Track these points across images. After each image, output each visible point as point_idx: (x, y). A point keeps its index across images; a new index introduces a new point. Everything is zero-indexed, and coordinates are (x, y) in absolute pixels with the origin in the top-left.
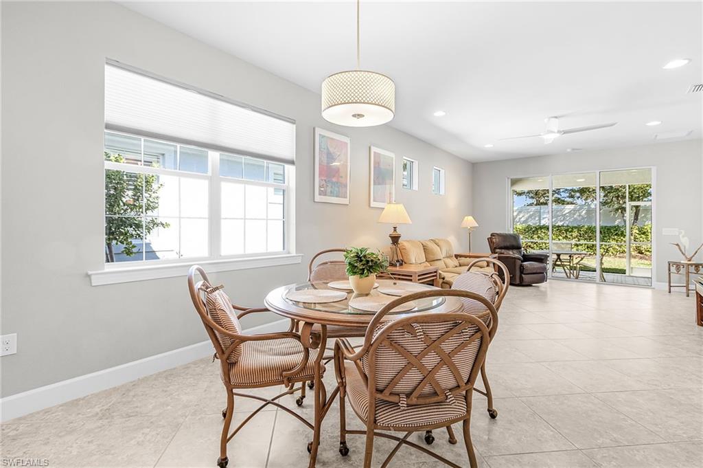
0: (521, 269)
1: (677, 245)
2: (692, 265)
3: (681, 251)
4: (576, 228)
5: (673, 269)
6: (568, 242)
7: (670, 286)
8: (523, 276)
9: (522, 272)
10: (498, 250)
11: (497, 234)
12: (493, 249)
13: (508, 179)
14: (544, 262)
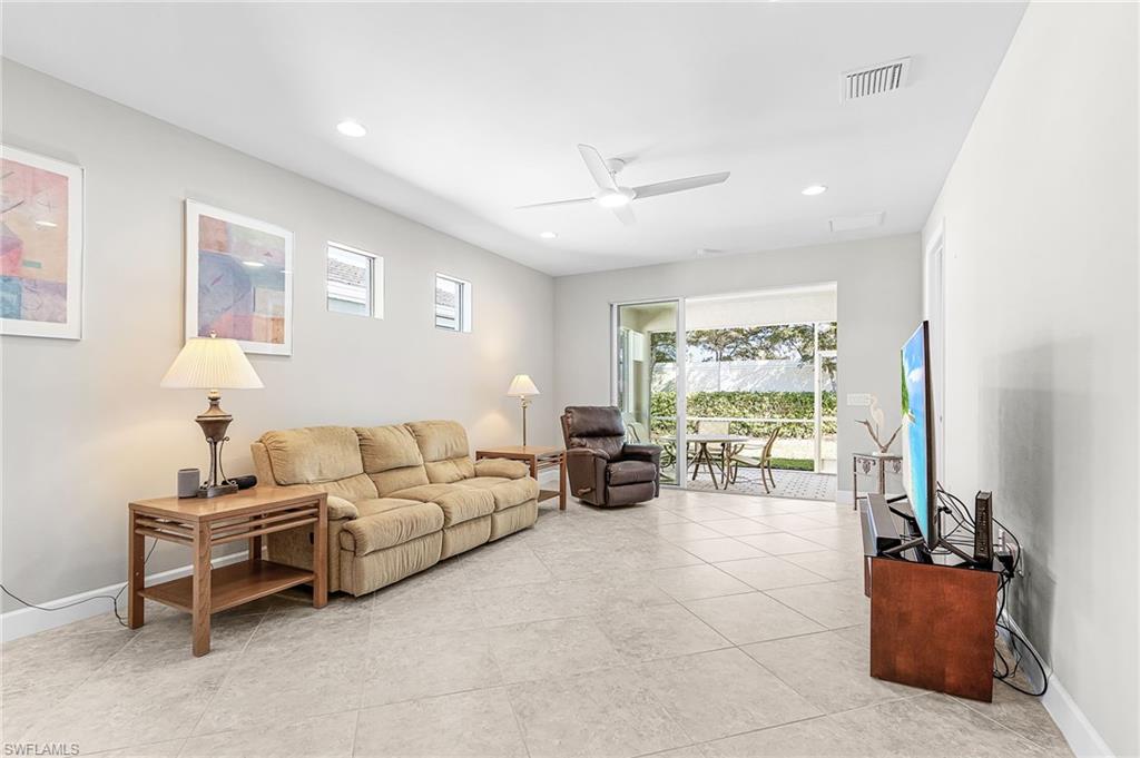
0: (606, 475)
1: (867, 423)
2: (890, 459)
3: (872, 433)
4: (766, 395)
5: (860, 466)
6: (723, 419)
7: (856, 498)
8: (609, 488)
9: (607, 483)
10: (576, 440)
11: (575, 408)
12: (568, 438)
13: (612, 306)
14: (653, 459)
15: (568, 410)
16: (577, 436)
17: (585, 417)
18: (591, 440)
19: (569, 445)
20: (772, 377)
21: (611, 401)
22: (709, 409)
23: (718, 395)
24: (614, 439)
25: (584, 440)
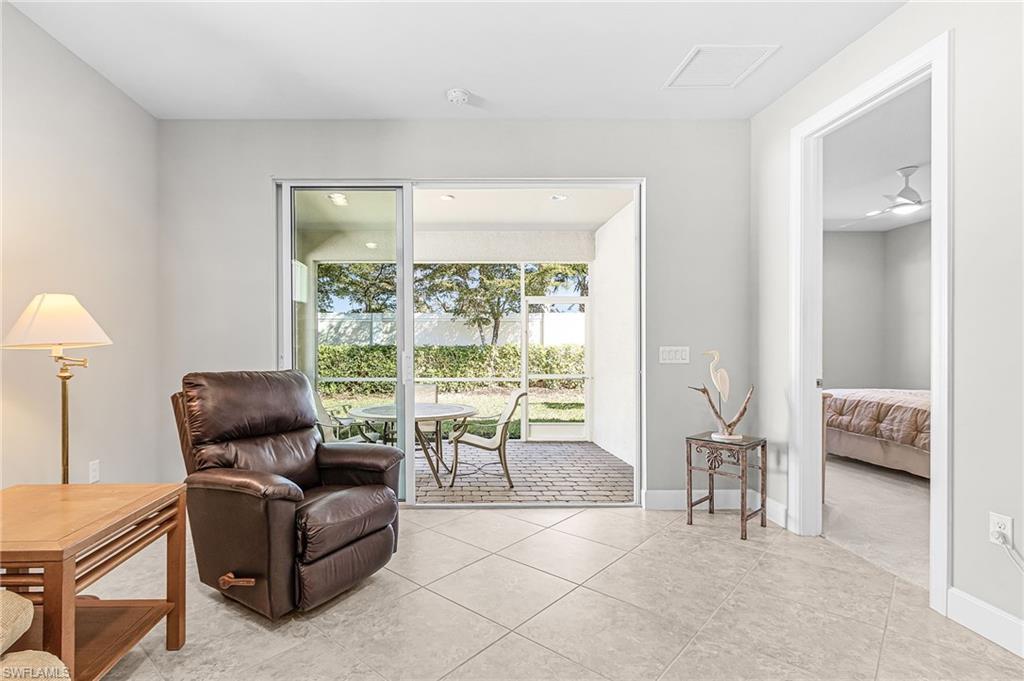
1: (704, 391)
3: (712, 405)
4: (422, 349)
8: (303, 570)
9: (298, 557)
10: (211, 450)
11: (206, 376)
12: (192, 445)
13: (279, 186)
14: (388, 477)
15: (190, 382)
16: (214, 442)
17: (233, 394)
18: (248, 446)
19: (195, 464)
20: (426, 330)
21: (279, 357)
22: (363, 364)
23: (372, 349)
24: (297, 437)
25: (233, 448)
